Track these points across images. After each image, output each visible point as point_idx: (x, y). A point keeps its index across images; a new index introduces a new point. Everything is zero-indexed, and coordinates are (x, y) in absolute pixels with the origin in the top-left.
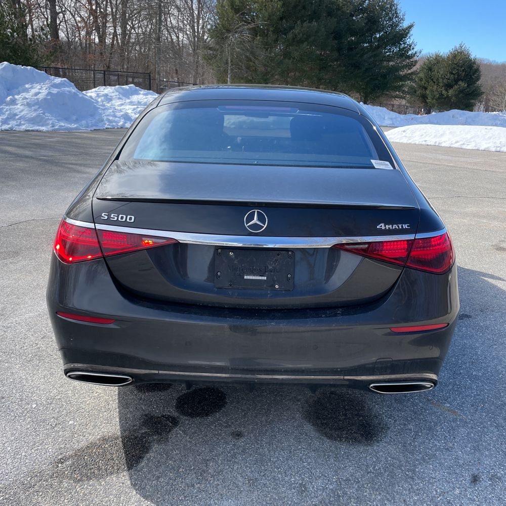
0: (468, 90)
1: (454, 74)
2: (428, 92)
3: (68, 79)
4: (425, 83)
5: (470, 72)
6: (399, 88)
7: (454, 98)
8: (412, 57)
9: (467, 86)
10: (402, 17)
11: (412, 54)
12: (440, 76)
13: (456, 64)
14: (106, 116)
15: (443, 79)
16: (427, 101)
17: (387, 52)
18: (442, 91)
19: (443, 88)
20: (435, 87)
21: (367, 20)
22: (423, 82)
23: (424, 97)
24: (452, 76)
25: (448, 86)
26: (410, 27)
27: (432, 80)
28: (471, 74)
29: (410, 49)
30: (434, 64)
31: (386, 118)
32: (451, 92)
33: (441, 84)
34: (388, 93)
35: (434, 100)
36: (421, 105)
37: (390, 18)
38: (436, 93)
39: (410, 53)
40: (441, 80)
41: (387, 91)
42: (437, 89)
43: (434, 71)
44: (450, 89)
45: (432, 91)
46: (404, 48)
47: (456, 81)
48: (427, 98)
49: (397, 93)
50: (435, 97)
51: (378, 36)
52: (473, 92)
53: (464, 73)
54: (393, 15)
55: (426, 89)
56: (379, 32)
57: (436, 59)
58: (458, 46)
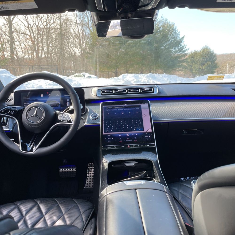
0: (212, 65)
1: (204, 59)
2: (193, 68)
3: (5, 69)
4: (191, 64)
5: (212, 57)
6: (180, 66)
7: (205, 69)
8: (185, 52)
9: (211, 64)
10: (178, 34)
11: (185, 50)
12: (198, 60)
13: (204, 54)
14: (28, 88)
15: (200, 61)
16: (193, 72)
17: (173, 50)
18: (199, 67)
19: (200, 65)
20: (196, 65)
21: (162, 36)
22: (190, 63)
23: (191, 70)
24: (203, 59)
25: (203, 64)
26: (183, 38)
27: (194, 62)
28: (212, 58)
29: (183, 48)
30: (195, 55)
31: (177, 80)
32: (204, 67)
33: (199, 64)
34: (175, 69)
35: (196, 71)
36: (191, 74)
37: (173, 35)
38: (197, 68)
39: (184, 50)
40: (198, 62)
41: (175, 68)
42: (197, 66)
43: (195, 58)
44: (203, 65)
45: (195, 67)
46: (181, 48)
47: (206, 62)
48: (193, 70)
49: (180, 68)
50: (197, 70)
51: (168, 43)
52: (214, 66)
53: (209, 58)
54: (174, 33)
55: (192, 66)
56: (168, 41)
57: (195, 52)
58: (204, 46)
